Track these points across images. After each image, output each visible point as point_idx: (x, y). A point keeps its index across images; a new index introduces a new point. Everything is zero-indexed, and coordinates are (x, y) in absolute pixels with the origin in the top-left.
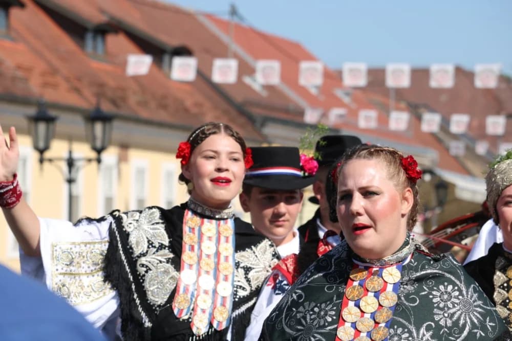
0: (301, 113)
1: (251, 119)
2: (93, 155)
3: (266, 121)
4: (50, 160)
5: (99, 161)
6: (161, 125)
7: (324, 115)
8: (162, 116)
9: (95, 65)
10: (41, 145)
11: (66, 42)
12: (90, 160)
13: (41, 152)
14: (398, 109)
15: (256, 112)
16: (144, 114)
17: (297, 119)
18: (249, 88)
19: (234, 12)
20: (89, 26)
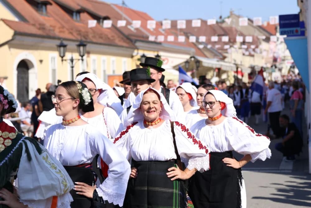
0: (148, 38)
1: (131, 40)
2: (80, 58)
3: (136, 41)
4: (65, 60)
5: (82, 60)
6: (100, 44)
7: (156, 38)
8: (100, 41)
9: (77, 24)
10: (62, 55)
11: (66, 16)
12: (79, 60)
13: (62, 57)
14: (181, 35)
15: (133, 38)
16: (94, 40)
17: (146, 40)
18: (129, 29)
19: (123, 3)
20: (74, 10)
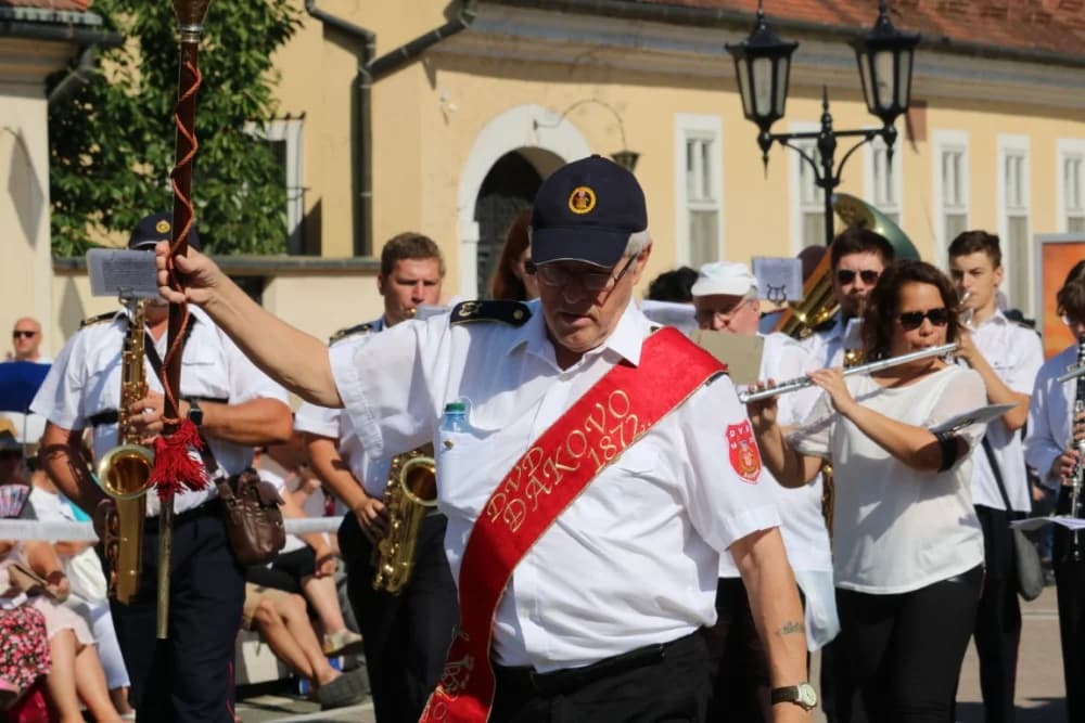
4: (784, 139)
5: (890, 138)
8: (993, 34)
10: (764, 108)
12: (870, 135)
13: (764, 122)
16: (956, 32)
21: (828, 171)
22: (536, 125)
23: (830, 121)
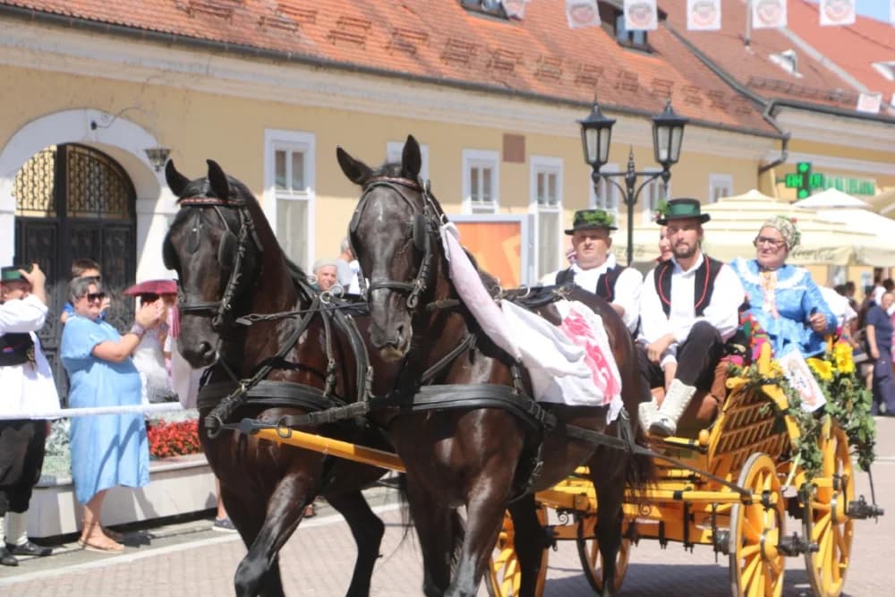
2: (660, 169)
3: (779, 106)
12: (656, 175)
16: (540, 88)
21: (631, 195)
22: (94, 126)
23: (633, 167)
